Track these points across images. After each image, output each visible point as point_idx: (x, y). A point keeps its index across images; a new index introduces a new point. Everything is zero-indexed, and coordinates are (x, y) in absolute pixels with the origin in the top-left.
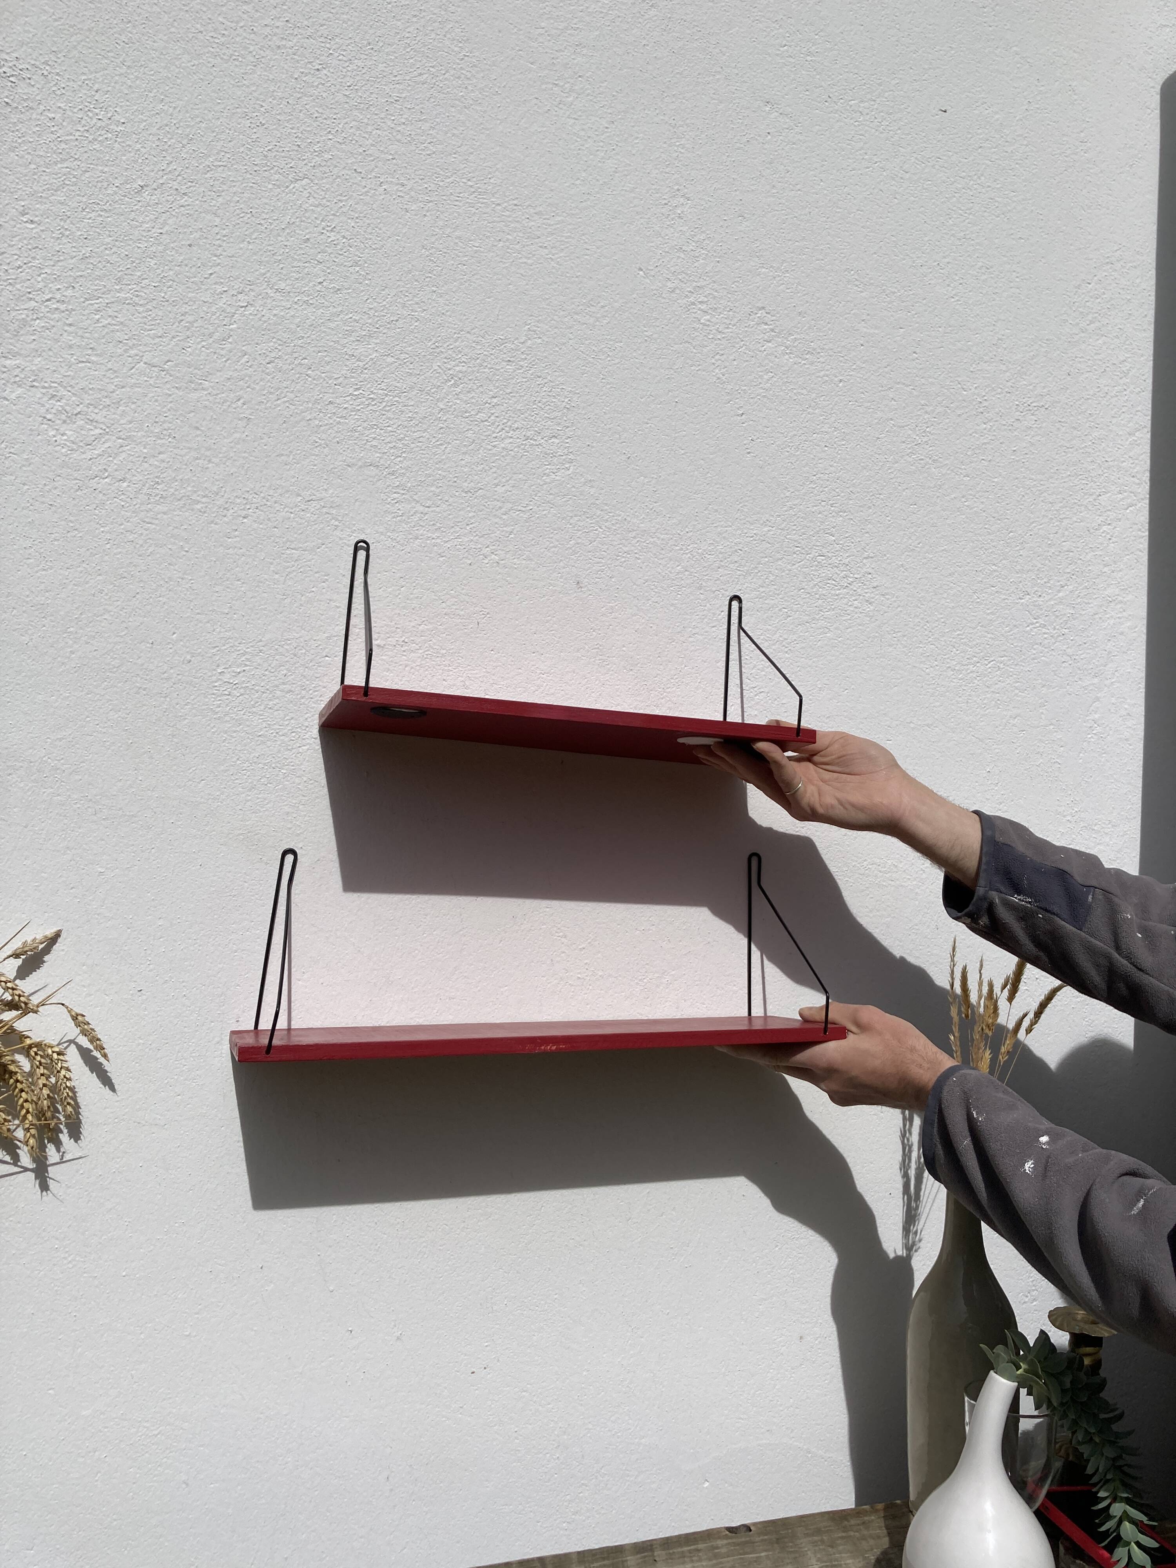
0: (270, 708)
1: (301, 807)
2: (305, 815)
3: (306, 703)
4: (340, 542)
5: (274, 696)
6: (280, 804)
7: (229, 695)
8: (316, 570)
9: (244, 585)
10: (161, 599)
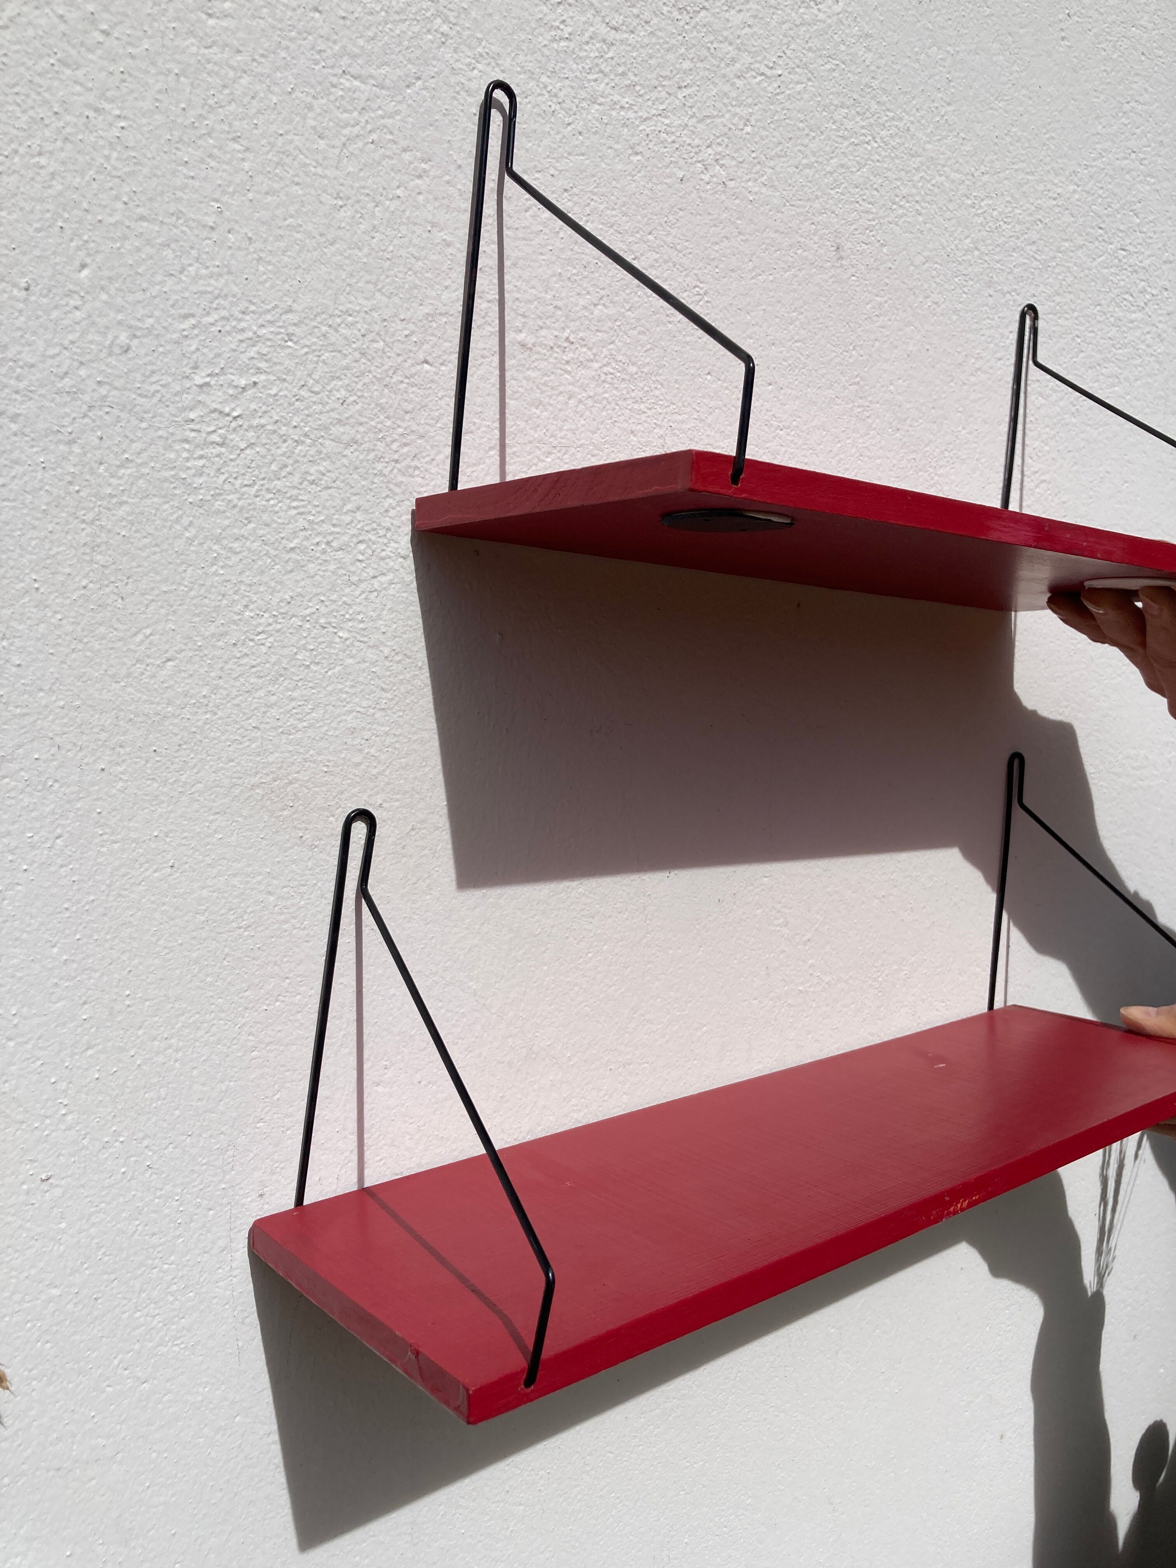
0: (313, 482)
1: (378, 715)
2: (387, 733)
3: (386, 471)
4: (453, 80)
5: (320, 452)
6: (338, 711)
7: (221, 445)
8: (404, 143)
9: (250, 156)
10: (43, 161)
